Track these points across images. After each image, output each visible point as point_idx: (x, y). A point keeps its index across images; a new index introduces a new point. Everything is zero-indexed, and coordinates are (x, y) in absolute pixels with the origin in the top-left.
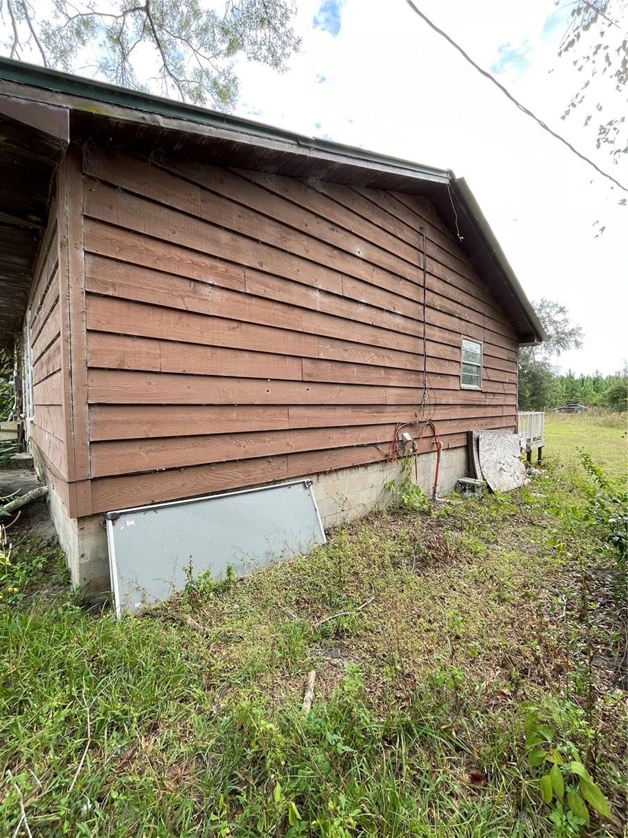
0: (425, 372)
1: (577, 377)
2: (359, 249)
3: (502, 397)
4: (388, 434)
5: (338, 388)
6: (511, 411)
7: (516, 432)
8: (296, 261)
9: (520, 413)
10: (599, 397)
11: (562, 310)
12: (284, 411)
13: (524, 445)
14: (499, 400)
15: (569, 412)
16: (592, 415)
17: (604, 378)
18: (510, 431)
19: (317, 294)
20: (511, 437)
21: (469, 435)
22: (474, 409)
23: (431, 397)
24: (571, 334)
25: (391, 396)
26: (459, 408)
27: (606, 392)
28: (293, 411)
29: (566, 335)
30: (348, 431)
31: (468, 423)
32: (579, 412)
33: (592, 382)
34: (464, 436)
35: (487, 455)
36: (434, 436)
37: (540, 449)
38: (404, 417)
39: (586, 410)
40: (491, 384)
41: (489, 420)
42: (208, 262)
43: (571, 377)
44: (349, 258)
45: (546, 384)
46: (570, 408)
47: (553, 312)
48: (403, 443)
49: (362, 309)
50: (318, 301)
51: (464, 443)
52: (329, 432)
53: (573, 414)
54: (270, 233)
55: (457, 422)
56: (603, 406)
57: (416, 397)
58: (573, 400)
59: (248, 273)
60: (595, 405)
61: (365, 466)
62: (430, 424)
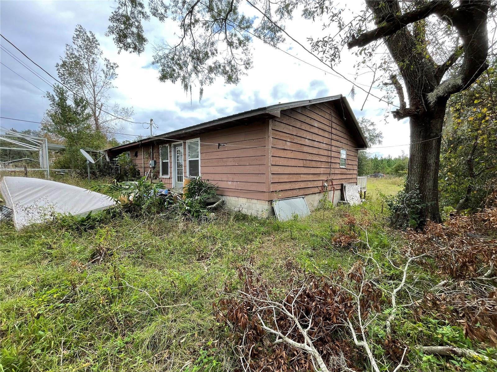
0: (331, 162)
1: (379, 159)
2: (316, 124)
3: (352, 171)
4: (320, 184)
5: (310, 168)
6: (355, 176)
7: (357, 185)
8: (303, 131)
9: (358, 177)
10: (390, 169)
11: (372, 124)
12: (299, 175)
13: (359, 190)
14: (351, 172)
15: (375, 177)
16: (386, 179)
17: (393, 159)
18: (355, 184)
19: (307, 140)
20: (355, 186)
21: (342, 185)
22: (344, 175)
23: (333, 171)
24: (377, 136)
25: (322, 171)
26: (339, 175)
27: (393, 167)
28: (302, 176)
29: (374, 136)
30: (312, 182)
31: (341, 180)
32: (380, 177)
33: (387, 162)
34: (340, 185)
35: (348, 192)
36: (332, 185)
37: (365, 192)
38: (324, 178)
39: (384, 176)
40: (349, 165)
41: (348, 180)
42: (288, 135)
43: (376, 159)
44: (314, 127)
45: (364, 163)
46: (376, 175)
47: (368, 125)
48: (324, 186)
49: (316, 143)
50: (307, 142)
51: (340, 188)
52: (308, 182)
53: (377, 178)
54: (298, 124)
55: (338, 180)
56: (392, 174)
57: (328, 171)
58: (377, 171)
59: (295, 137)
60: (388, 173)
61: (315, 194)
62: (332, 181)
